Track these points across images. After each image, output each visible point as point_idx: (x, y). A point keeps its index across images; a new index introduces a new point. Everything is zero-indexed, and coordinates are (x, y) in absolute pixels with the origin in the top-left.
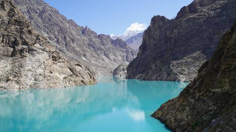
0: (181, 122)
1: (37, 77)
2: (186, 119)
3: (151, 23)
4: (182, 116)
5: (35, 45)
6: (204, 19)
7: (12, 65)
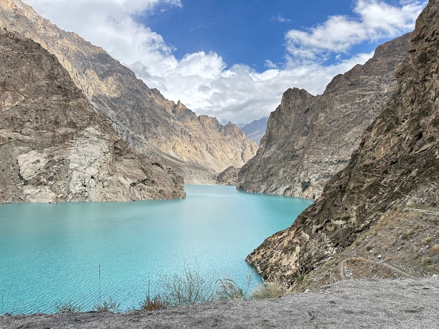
0: (285, 272)
1: (87, 181)
2: (293, 267)
3: (283, 100)
4: (290, 260)
5: (88, 129)
6: (372, 96)
7: (48, 160)
